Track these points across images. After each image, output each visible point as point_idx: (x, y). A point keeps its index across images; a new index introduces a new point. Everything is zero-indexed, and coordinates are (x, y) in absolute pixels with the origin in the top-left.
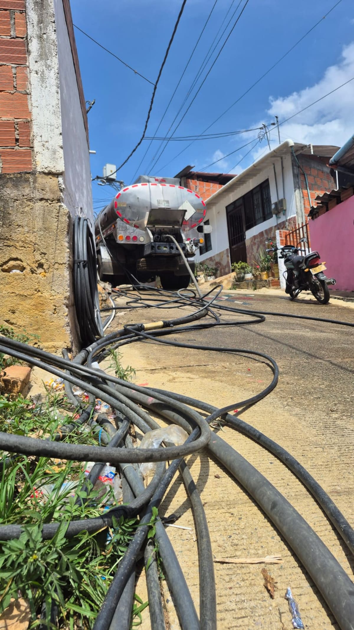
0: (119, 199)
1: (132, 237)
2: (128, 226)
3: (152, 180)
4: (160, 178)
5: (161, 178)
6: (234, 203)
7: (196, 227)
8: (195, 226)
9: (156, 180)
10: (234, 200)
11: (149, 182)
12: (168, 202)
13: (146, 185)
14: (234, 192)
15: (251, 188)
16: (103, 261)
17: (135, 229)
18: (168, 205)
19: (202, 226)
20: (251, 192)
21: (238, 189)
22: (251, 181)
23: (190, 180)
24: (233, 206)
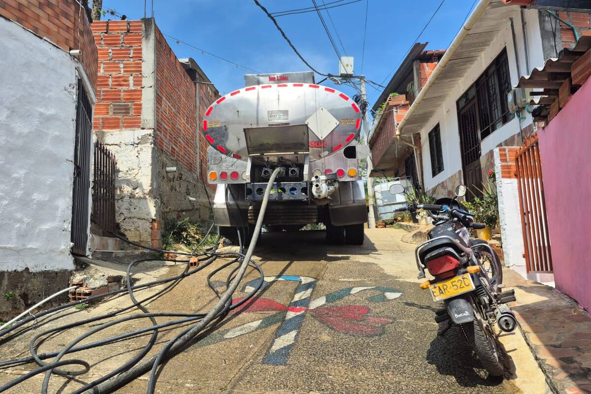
0: (210, 115)
1: (229, 174)
2: (224, 156)
3: (265, 80)
4: (277, 75)
5: (279, 74)
6: (466, 94)
7: (342, 150)
8: (339, 147)
9: (272, 79)
10: (465, 91)
11: (259, 83)
12: (286, 113)
13: (254, 88)
14: (463, 76)
15: (484, 67)
16: (215, 206)
17: (235, 160)
18: (285, 117)
19: (354, 147)
20: (486, 73)
21: (469, 71)
22: (483, 54)
23: (425, 64)
24: (464, 100)
